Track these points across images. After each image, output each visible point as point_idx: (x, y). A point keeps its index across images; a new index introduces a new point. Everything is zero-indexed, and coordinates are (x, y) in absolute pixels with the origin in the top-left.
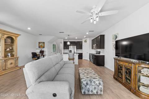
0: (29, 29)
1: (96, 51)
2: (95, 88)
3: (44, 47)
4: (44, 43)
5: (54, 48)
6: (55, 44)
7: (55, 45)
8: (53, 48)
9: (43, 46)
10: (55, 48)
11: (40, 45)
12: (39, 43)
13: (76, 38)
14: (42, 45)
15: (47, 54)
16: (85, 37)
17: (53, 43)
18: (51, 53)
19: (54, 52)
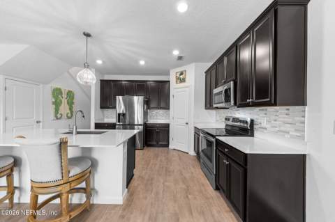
1: (227, 119)
8: (55, 104)
13: (142, 63)
16: (176, 53)
18: (37, 122)
19: (57, 119)
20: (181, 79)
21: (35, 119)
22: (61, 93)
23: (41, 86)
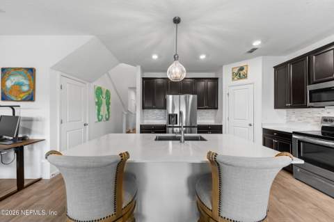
3: (31, 98)
4: (31, 71)
5: (104, 108)
7: (108, 93)
8: (99, 104)
9: (25, 88)
10: (108, 104)
11: (9, 84)
14: (20, 85)
15: (47, 137)
17: (98, 84)
18: (85, 125)
19: (99, 120)
20: (240, 74)
21: (83, 122)
22: (102, 92)
23: (88, 84)
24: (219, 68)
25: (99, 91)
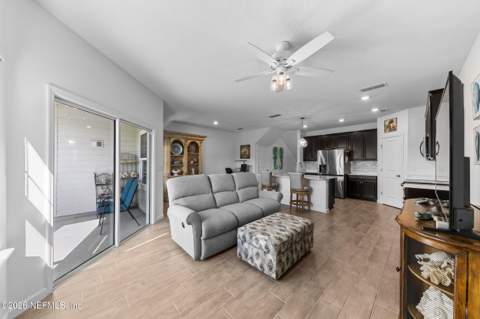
0: (216, 123)
2: (258, 254)
3: (249, 157)
4: (249, 146)
5: (279, 159)
6: (278, 146)
7: (281, 150)
8: (275, 158)
9: (247, 153)
10: (281, 157)
11: (242, 152)
12: (242, 147)
13: (342, 121)
16: (375, 110)
17: (274, 145)
19: (276, 169)
20: (391, 127)
24: (375, 121)
25: (275, 149)
